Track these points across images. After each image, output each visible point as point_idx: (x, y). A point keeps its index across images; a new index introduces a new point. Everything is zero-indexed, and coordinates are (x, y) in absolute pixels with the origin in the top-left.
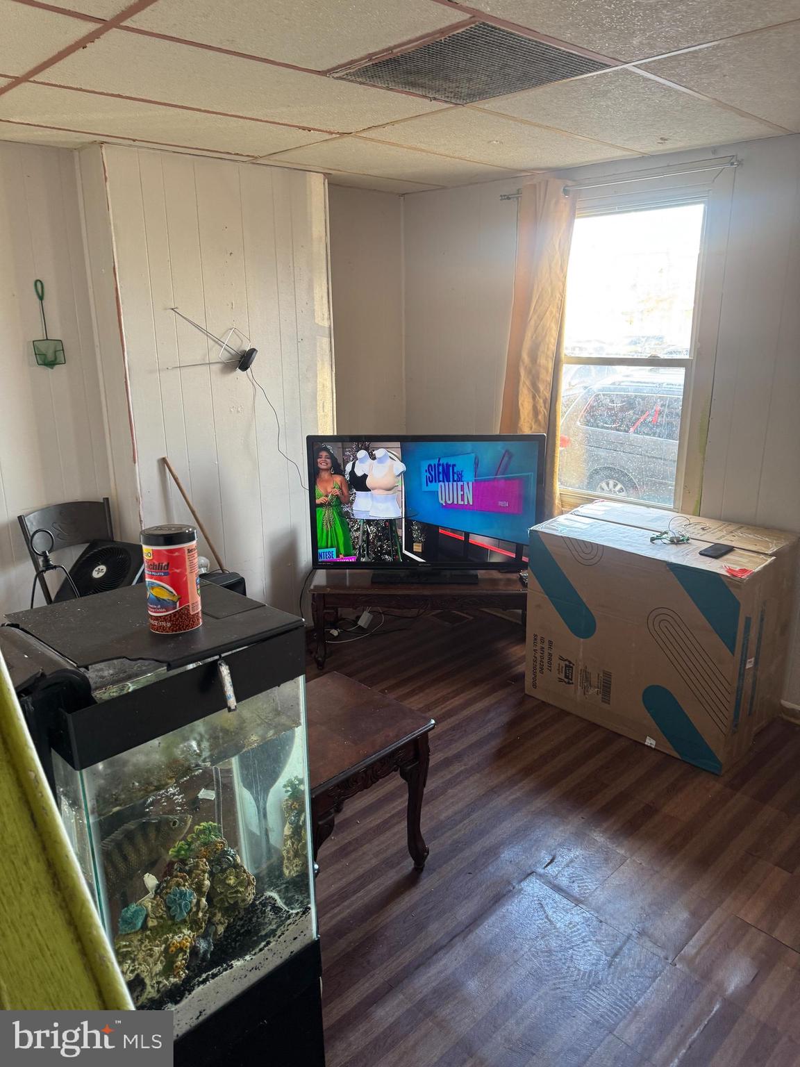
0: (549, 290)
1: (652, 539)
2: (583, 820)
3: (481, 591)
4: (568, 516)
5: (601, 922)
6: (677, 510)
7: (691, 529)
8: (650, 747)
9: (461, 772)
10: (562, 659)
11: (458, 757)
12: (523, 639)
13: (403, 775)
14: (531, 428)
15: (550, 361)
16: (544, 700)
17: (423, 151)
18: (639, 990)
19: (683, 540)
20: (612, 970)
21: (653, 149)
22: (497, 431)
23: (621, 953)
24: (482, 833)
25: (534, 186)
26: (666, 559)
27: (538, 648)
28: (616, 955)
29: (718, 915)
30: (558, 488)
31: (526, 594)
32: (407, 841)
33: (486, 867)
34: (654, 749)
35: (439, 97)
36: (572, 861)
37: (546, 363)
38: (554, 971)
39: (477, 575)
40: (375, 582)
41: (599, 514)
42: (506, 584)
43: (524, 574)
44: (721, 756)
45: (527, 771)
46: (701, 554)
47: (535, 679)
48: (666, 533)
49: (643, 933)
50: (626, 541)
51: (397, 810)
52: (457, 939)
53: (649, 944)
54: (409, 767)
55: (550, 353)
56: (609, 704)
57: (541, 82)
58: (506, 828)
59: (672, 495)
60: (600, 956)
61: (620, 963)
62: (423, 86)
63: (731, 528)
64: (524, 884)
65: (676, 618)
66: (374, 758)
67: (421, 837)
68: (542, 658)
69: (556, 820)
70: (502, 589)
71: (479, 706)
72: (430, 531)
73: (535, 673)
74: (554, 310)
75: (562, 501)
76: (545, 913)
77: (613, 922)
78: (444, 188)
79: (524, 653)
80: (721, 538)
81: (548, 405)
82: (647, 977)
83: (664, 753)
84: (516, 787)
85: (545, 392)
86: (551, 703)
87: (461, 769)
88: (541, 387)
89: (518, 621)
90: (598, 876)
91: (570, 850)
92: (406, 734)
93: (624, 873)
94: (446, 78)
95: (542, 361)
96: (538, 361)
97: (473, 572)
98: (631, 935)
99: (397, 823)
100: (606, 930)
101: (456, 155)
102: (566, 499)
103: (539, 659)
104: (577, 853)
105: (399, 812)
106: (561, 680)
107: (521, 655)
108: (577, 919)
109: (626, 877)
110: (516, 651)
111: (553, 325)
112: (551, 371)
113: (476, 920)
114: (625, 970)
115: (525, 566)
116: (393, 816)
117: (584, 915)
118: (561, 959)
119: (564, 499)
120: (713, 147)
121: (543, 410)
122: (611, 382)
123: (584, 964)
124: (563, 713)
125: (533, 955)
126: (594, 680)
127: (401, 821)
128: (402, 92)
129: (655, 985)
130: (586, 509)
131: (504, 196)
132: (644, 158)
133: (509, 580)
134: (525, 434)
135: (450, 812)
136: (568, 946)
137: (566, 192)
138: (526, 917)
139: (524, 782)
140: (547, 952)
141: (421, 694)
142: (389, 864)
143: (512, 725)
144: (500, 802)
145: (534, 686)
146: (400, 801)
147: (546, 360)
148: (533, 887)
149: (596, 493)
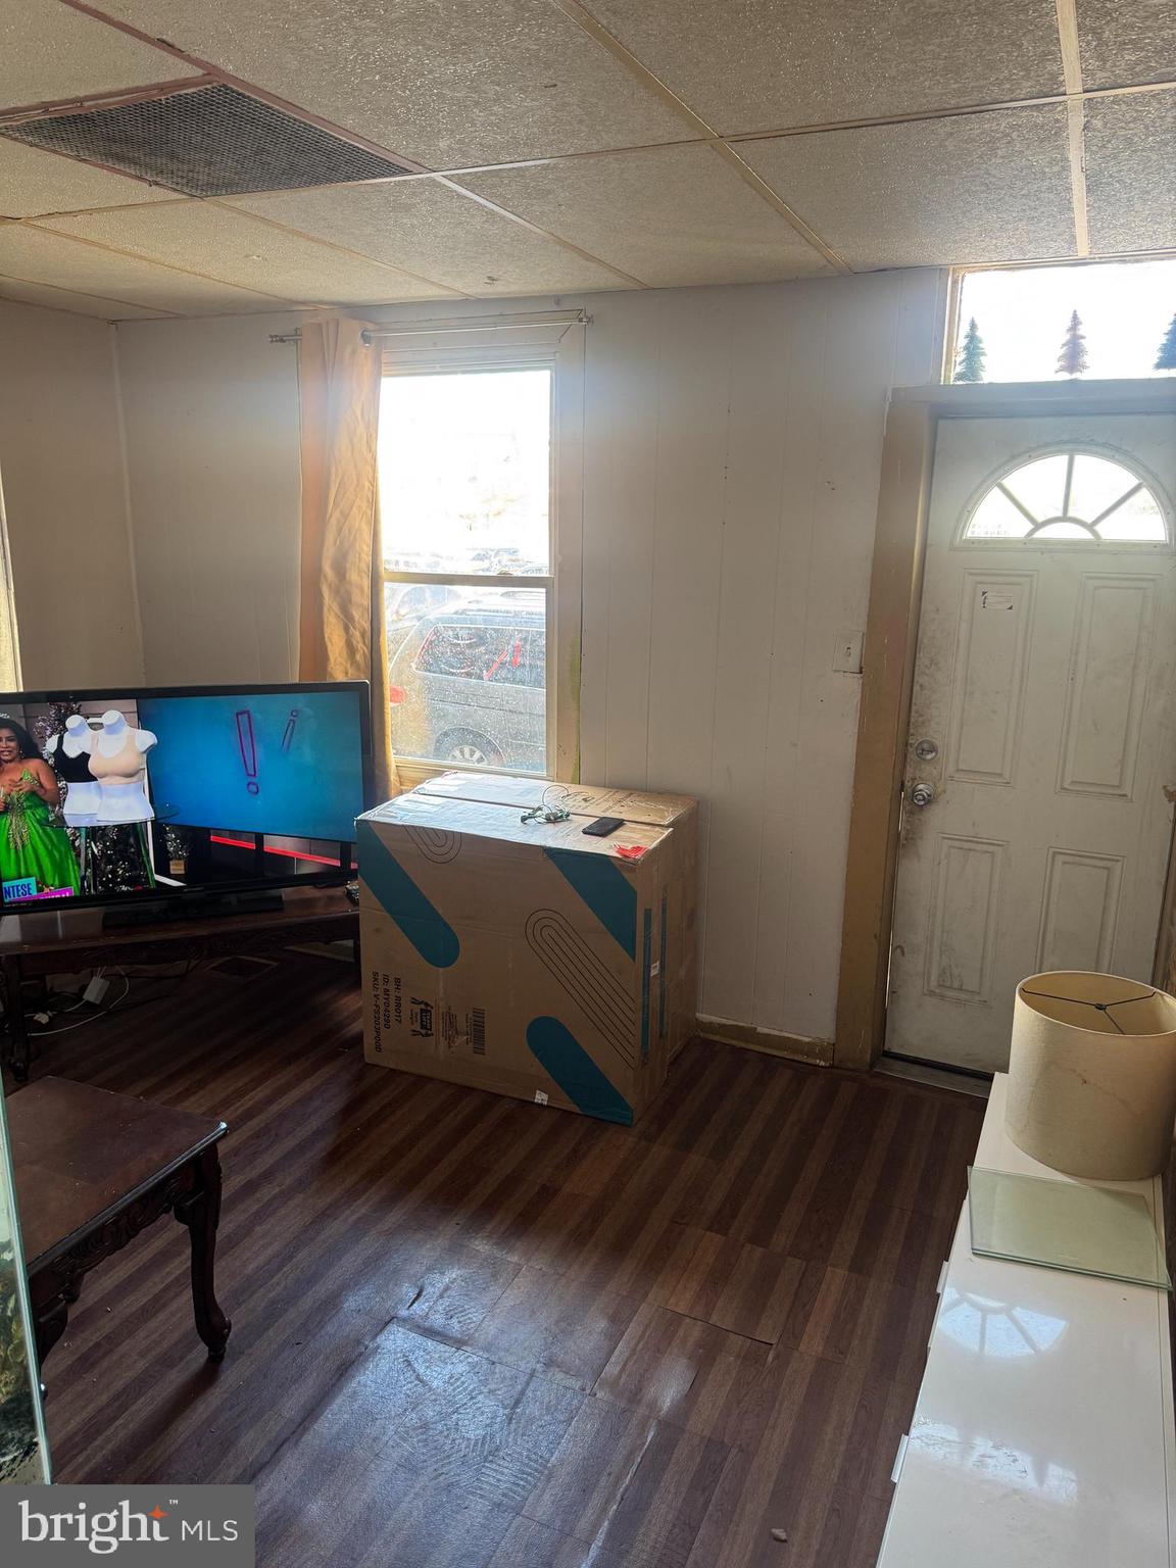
0: (354, 477)
1: (524, 819)
2: (458, 1227)
3: (287, 920)
4: (410, 796)
5: (493, 1363)
6: (551, 778)
7: (570, 802)
8: (542, 1105)
9: (275, 1197)
10: (415, 1001)
11: (268, 1176)
12: (356, 984)
13: (181, 1218)
14: (347, 673)
15: (364, 575)
16: (392, 1067)
17: (141, 258)
18: (551, 1443)
19: (561, 816)
20: (513, 1426)
21: (479, 290)
22: (295, 678)
23: (524, 1400)
24: (312, 1279)
25: (320, 326)
26: (543, 843)
27: (380, 992)
28: (517, 1403)
29: (644, 1312)
30: (393, 759)
31: (358, 915)
32: (194, 1320)
33: (323, 1327)
34: (548, 1106)
35: (164, 182)
36: (447, 1289)
37: (359, 580)
38: (434, 1452)
39: (281, 896)
40: (109, 925)
41: (452, 790)
42: (325, 904)
43: (353, 886)
44: (631, 1099)
45: (373, 1176)
46: (585, 832)
47: (378, 1039)
48: (540, 809)
49: (550, 1363)
50: (491, 825)
51: (173, 1276)
52: (285, 1447)
53: (560, 1376)
54: (188, 1204)
55: (364, 567)
56: (483, 1054)
57: (315, 180)
58: (349, 1262)
59: (544, 758)
60: (495, 1412)
61: (524, 1413)
62: (134, 162)
63: (619, 796)
64: (380, 1339)
65: (562, 922)
66: (129, 1197)
67: (216, 1306)
68: (387, 1005)
69: (419, 1236)
70: (321, 912)
71: (295, 1094)
72: (197, 839)
73: (378, 1031)
74: (364, 505)
75: (400, 777)
76: (414, 1372)
77: (511, 1359)
78: (179, 317)
79: (361, 1003)
80: (607, 809)
81: (368, 641)
82: (561, 1422)
83: (559, 1109)
84: (359, 1202)
85: (362, 620)
86: (403, 1068)
87: (274, 1192)
88: (356, 614)
89: (347, 959)
90: (485, 1301)
91: (443, 1273)
92: (180, 1152)
93: (519, 1288)
94: (173, 156)
95: (353, 576)
96: (348, 576)
97: (274, 892)
98: (535, 1370)
99: (177, 1295)
100: (501, 1373)
101: (196, 269)
102: (405, 773)
103: (382, 1008)
104: (454, 1276)
105: (177, 1280)
106: (415, 1033)
107: (355, 1009)
108: (461, 1368)
109: (522, 1292)
110: (349, 1003)
111: (364, 527)
112: (367, 590)
113: (312, 1412)
114: (531, 1420)
115: (353, 875)
116: (167, 1288)
117: (470, 1360)
118: (442, 1432)
119: (402, 773)
120: (556, 296)
121: (362, 648)
122: (453, 611)
123: (473, 1432)
124: (423, 1080)
125: (402, 1438)
126: (462, 1024)
127: (181, 1292)
128: (102, 167)
129: (571, 1430)
130: (434, 785)
131: (276, 336)
132: (468, 302)
133: (331, 898)
134: (338, 681)
135: (261, 1260)
136: (450, 1410)
137: (366, 339)
138: (388, 1386)
139: (370, 1191)
140: (421, 1427)
141: (201, 1093)
142: (166, 1362)
143: (348, 1111)
144: (336, 1227)
145: (378, 1048)
146: (177, 1262)
147: (359, 575)
148: (395, 1340)
149: (445, 762)
